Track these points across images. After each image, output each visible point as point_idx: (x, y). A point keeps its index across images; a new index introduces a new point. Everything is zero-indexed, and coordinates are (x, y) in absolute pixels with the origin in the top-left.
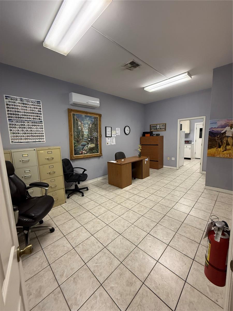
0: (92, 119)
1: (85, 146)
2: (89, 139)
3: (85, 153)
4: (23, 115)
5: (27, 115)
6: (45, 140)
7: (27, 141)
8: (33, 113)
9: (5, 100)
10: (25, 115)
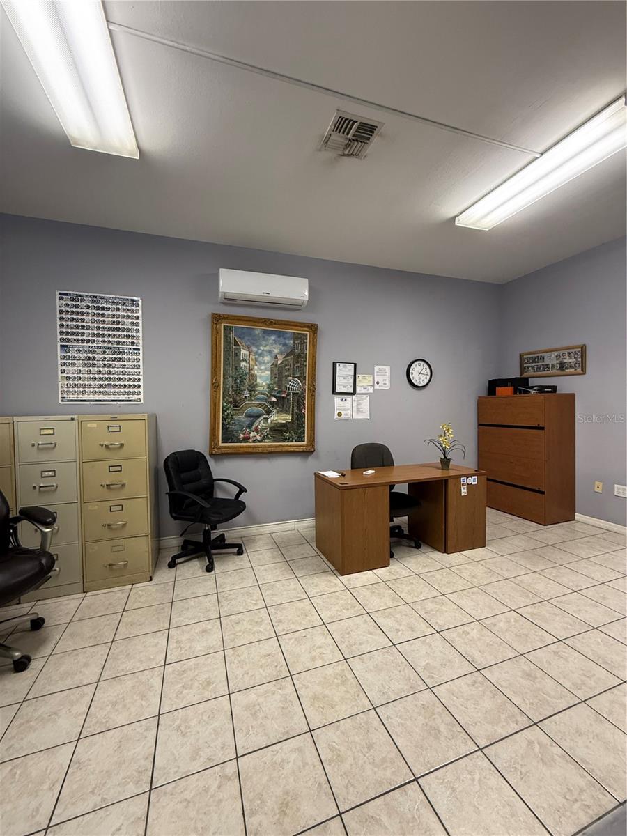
0: (285, 339)
1: (258, 417)
2: (274, 399)
3: (258, 437)
4: (94, 334)
5: (104, 336)
6: (141, 397)
7: (96, 397)
8: (118, 329)
9: (58, 302)
10: (98, 335)
